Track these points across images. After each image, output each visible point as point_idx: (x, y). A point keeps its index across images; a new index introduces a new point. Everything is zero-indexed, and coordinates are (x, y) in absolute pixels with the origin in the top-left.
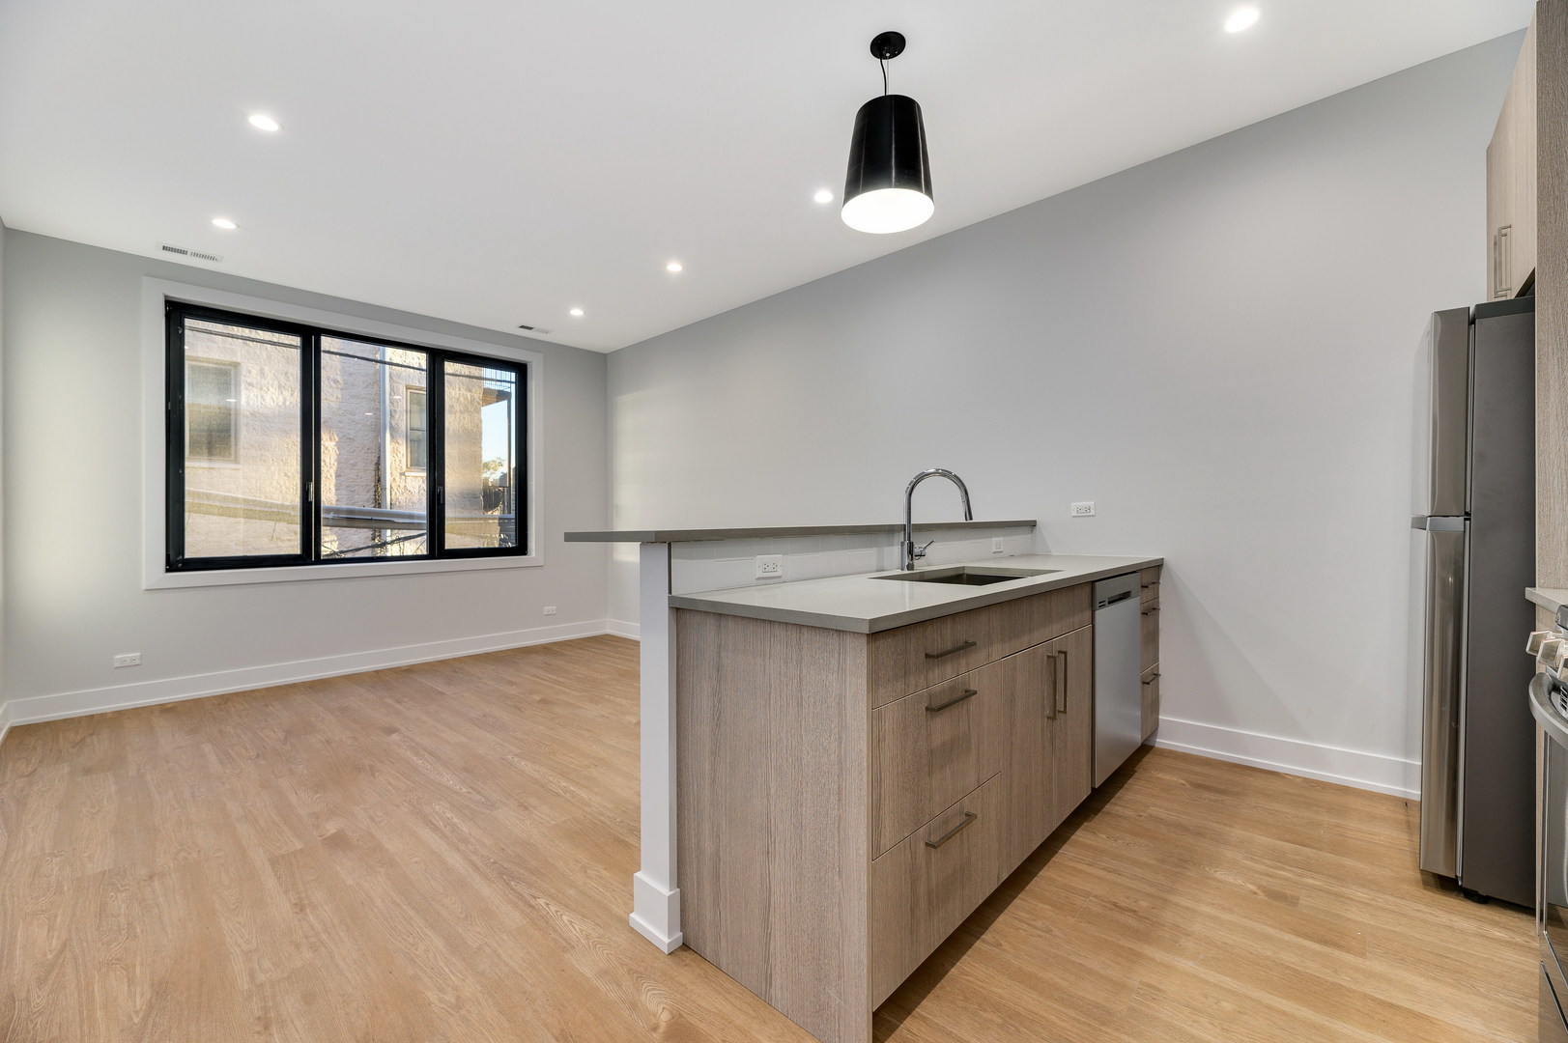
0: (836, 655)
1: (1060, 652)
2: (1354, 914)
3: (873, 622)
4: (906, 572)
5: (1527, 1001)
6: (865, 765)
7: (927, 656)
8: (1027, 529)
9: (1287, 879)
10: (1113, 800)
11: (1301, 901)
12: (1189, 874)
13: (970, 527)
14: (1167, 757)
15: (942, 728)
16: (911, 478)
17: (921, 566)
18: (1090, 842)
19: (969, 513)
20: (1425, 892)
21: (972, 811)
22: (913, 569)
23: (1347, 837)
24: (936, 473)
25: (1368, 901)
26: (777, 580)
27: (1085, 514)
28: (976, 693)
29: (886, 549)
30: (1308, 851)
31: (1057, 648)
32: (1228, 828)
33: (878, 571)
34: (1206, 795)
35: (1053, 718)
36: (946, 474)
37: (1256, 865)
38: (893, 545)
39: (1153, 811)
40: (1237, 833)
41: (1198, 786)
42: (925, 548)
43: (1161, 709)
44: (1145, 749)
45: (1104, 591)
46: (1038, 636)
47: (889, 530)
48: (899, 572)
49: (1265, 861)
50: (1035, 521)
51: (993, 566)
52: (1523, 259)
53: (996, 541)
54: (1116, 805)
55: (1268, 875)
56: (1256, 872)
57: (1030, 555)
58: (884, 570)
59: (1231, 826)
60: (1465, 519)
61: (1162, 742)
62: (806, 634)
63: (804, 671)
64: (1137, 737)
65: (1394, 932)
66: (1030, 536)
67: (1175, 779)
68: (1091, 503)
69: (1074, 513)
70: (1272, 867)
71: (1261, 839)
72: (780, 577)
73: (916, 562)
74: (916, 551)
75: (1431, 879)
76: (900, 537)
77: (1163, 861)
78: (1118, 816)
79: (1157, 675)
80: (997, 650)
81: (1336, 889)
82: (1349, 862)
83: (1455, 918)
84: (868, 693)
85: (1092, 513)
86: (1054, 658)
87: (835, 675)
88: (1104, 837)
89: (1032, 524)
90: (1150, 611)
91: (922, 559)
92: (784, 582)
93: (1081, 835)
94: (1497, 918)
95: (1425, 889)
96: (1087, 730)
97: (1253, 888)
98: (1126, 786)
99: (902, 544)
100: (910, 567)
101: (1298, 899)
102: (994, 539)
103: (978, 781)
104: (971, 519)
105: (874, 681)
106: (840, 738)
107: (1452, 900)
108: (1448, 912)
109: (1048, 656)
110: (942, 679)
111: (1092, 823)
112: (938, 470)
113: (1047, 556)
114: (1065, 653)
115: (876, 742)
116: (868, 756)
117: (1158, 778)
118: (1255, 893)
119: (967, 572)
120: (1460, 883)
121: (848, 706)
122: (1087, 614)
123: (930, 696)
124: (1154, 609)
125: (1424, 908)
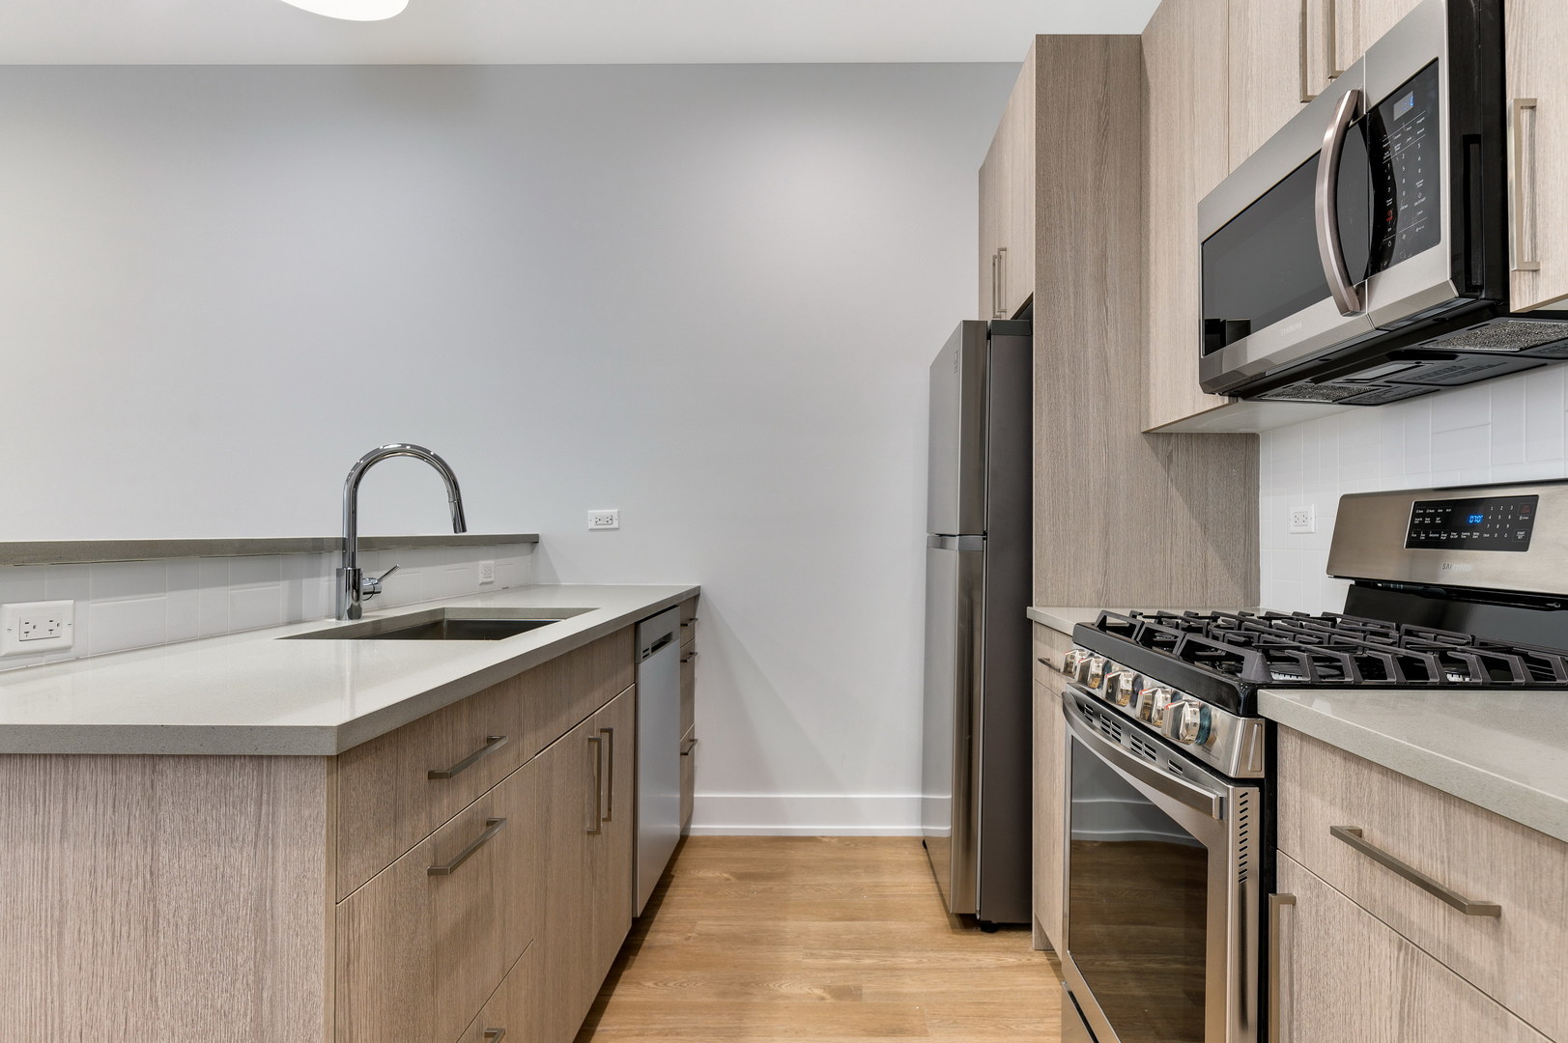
0: (251, 809)
1: (603, 731)
2: (911, 986)
3: (345, 729)
4: (346, 623)
5: (1043, 1023)
6: (321, 1020)
7: (432, 775)
8: (526, 547)
9: (847, 968)
10: (653, 927)
11: (864, 991)
12: (755, 1000)
13: (460, 542)
14: (705, 846)
15: (453, 899)
16: (357, 457)
17: (372, 612)
18: (635, 999)
19: (460, 522)
20: (955, 936)
21: (495, 1025)
22: (359, 617)
23: (886, 896)
24: (402, 451)
25: (916, 966)
26: (64, 656)
27: (605, 527)
28: (502, 820)
29: (306, 582)
30: (857, 924)
31: (598, 726)
32: (782, 924)
33: (290, 623)
34: (754, 886)
35: (595, 832)
36: (421, 454)
37: (817, 961)
38: (318, 575)
39: (703, 926)
40: (792, 925)
41: (742, 877)
42: (380, 580)
43: (696, 787)
44: (683, 839)
45: (649, 634)
46: (578, 711)
47: (314, 548)
48: (332, 624)
49: (825, 953)
50: (537, 536)
51: (479, 604)
52: (1021, 285)
53: (485, 566)
54: (658, 931)
55: (830, 970)
56: (818, 970)
57: (526, 587)
58: (300, 622)
59: (785, 919)
60: (984, 539)
61: (699, 828)
62: (170, 774)
63: (164, 857)
64: (675, 828)
65: (942, 992)
66: (530, 556)
67: (717, 874)
68: (614, 511)
69: (592, 525)
70: (831, 958)
71: (816, 926)
72: (67, 649)
73: (365, 604)
74: (366, 585)
75: (956, 921)
76: (336, 561)
77: (724, 994)
78: (663, 947)
79: (693, 741)
80: (530, 742)
81: (890, 962)
82: (893, 925)
83: (980, 956)
84: (328, 873)
85: (615, 525)
86: (599, 741)
87: (249, 850)
88: (651, 984)
89: (533, 541)
90: (688, 657)
91: (374, 600)
92: (78, 659)
93: (622, 994)
94: (1006, 944)
95: (954, 933)
96: (629, 836)
97: (818, 992)
98: (665, 900)
99: (339, 573)
100: (354, 613)
101: (859, 988)
102: (482, 563)
103: (503, 969)
104: (464, 530)
105: (340, 847)
106: (260, 981)
107: (974, 937)
108: (975, 952)
109: (590, 740)
110: (453, 810)
111: (632, 970)
112: (404, 445)
113: (554, 587)
114: (610, 731)
115: (343, 969)
116: (327, 1001)
117: (699, 879)
118: (823, 999)
119: (449, 616)
120: (978, 917)
121: (281, 910)
122: (630, 669)
123: (435, 847)
124: (691, 653)
125: (956, 955)
